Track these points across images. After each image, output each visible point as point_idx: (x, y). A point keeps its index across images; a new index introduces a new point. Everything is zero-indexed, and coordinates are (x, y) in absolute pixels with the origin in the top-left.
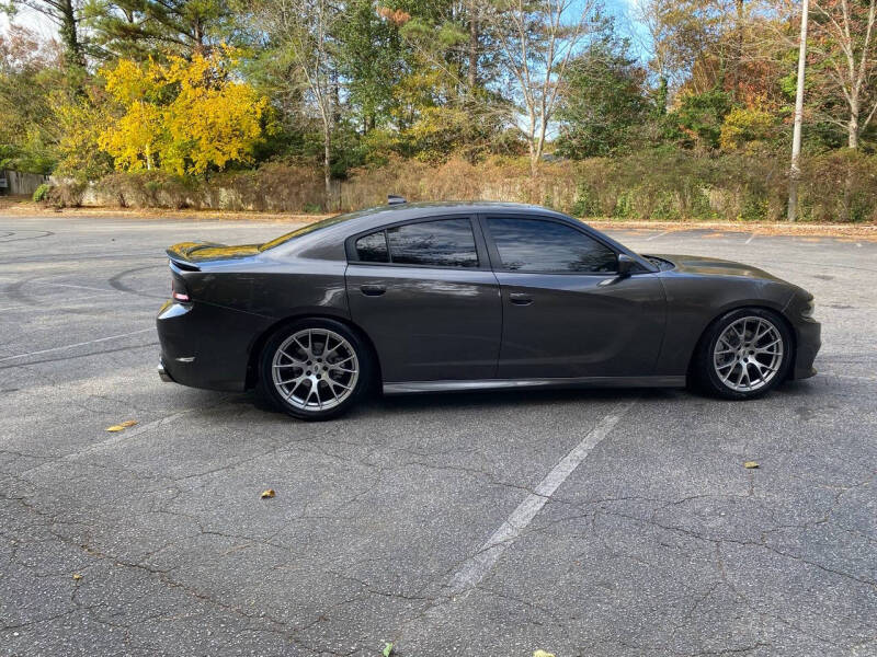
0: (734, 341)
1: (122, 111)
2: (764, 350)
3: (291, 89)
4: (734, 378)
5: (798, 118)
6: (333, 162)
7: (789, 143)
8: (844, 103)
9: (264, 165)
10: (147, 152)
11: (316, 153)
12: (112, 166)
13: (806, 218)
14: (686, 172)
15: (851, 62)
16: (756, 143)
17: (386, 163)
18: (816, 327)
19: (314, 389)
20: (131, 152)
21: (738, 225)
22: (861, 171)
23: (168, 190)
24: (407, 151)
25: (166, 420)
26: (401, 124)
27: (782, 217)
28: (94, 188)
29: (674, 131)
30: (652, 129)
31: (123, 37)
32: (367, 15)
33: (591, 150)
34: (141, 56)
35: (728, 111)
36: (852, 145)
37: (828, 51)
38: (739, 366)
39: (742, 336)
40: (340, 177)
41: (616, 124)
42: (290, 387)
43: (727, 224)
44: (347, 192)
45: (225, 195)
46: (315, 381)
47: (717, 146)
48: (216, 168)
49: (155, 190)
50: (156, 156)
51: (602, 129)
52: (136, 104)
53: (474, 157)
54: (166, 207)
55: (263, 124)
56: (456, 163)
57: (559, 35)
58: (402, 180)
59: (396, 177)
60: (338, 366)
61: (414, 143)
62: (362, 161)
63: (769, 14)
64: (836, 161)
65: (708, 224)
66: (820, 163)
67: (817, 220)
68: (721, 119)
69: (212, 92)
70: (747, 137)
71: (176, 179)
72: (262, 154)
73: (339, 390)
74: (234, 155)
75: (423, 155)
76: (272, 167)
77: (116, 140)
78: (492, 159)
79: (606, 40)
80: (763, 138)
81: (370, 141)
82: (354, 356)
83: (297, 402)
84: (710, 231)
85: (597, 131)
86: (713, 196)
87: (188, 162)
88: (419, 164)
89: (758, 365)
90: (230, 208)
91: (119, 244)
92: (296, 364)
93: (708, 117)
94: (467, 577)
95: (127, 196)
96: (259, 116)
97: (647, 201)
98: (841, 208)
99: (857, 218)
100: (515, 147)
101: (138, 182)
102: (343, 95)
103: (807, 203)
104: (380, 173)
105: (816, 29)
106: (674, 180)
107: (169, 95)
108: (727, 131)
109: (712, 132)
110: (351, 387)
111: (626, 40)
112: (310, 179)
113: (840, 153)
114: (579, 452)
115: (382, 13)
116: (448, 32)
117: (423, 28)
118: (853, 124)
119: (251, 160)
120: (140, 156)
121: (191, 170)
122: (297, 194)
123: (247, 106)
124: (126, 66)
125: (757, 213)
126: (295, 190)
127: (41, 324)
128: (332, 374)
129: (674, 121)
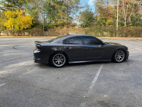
0: (118, 54)
1: (8, 19)
2: (122, 56)
3: (37, 16)
4: (118, 60)
5: (117, 21)
6: (44, 28)
7: (116, 25)
8: (124, 19)
9: (33, 28)
10: (12, 26)
11: (42, 26)
12: (6, 29)
13: (119, 37)
14: (101, 29)
15: (125, 13)
16: (111, 25)
17: (54, 28)
18: (128, 52)
19: (59, 63)
20: (9, 26)
21: (109, 38)
22: (127, 29)
23: (16, 33)
24: (57, 26)
25: (36, 69)
26: (56, 22)
27: (115, 36)
28: (3, 32)
29: (99, 23)
30: (95, 23)
31: (8, 7)
32: (50, 4)
33: (86, 26)
34: (11, 10)
35: (107, 20)
36: (125, 25)
37: (121, 11)
38: (118, 58)
39: (119, 54)
40: (46, 30)
41: (90, 22)
42: (55, 63)
43: (107, 38)
44: (47, 33)
45: (26, 33)
46: (59, 62)
47: (105, 26)
48: (25, 29)
49: (14, 32)
50: (14, 27)
51: (88, 23)
52: (10, 18)
53: (68, 27)
54: (16, 35)
55: (32, 22)
56: (65, 28)
57: (81, 8)
58: (56, 31)
59: (55, 30)
60: (62, 60)
61: (58, 25)
62: (49, 28)
63: (112, 6)
64: (123, 28)
65: (104, 38)
66: (121, 28)
67: (121, 37)
68: (106, 21)
69: (23, 16)
70: (110, 24)
71: (18, 31)
72: (33, 26)
73: (62, 63)
74: (28, 27)
75: (59, 27)
76: (34, 29)
77: (7, 24)
78: (71, 28)
79: (88, 9)
80: (112, 24)
81: (51, 24)
82: (65, 58)
83: (56, 65)
84: (105, 39)
85: (87, 23)
86: (105, 33)
87: (20, 28)
88: (59, 28)
89: (121, 58)
90: (27, 35)
91: (11, 42)
92: (56, 59)
93: (104, 21)
94: (91, 87)
95: (9, 34)
96: (32, 20)
97: (95, 34)
98: (124, 35)
99: (126, 36)
100: (74, 26)
101: (11, 31)
102: (46, 17)
103: (119, 34)
104: (53, 30)
105: (120, 8)
106: (99, 31)
107: (16, 17)
108: (107, 23)
109: (105, 23)
110: (64, 62)
111: (91, 9)
112: (41, 31)
113: (124, 27)
114: (99, 71)
115: (52, 4)
116: (63, 7)
117: (59, 6)
118: (125, 22)
119: (30, 28)
120: (11, 27)
121: (20, 29)
122: (39, 33)
123: (30, 18)
124: (9, 12)
125: (112, 36)
126: (38, 32)
127: (5, 55)
128: (61, 61)
129: (99, 21)
